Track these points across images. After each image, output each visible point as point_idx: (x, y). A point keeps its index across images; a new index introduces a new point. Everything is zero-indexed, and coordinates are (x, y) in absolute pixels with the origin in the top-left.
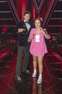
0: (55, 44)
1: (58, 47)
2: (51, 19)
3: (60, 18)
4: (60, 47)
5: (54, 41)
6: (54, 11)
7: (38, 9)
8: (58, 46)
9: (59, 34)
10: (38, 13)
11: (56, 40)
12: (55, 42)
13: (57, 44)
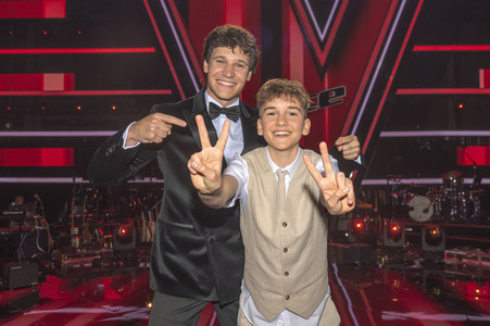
0: (425, 247)
1: (450, 267)
2: (400, 92)
3: (452, 87)
4: (460, 267)
5: (418, 227)
6: (416, 48)
7: (322, 37)
8: (450, 256)
9: (447, 183)
10: (322, 57)
11: (434, 221)
12: (428, 231)
13: (441, 247)
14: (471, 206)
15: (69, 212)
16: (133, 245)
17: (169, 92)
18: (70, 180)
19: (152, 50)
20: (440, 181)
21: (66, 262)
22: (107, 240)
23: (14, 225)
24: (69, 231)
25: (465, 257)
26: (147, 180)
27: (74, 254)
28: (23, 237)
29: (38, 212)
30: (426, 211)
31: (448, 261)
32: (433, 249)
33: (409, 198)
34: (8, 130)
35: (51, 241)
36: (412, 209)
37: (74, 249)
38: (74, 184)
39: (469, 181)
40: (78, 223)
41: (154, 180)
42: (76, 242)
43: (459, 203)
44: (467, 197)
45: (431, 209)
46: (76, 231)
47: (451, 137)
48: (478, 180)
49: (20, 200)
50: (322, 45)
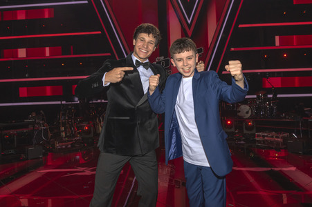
0: (245, 132)
1: (259, 142)
4: (264, 141)
6: (240, 26)
7: (189, 22)
8: (259, 136)
9: (259, 97)
10: (190, 33)
11: (251, 118)
13: (254, 131)
14: (271, 109)
15: (60, 119)
16: (92, 135)
17: (109, 54)
18: (59, 103)
19: (100, 32)
20: (255, 96)
21: (57, 145)
22: (79, 133)
23: (31, 127)
24: (60, 129)
25: (267, 136)
26: (99, 101)
27: (61, 141)
28: (36, 133)
29: (43, 120)
30: (247, 113)
31: (257, 139)
32: (250, 132)
33: (238, 106)
34: (26, 78)
35: (50, 135)
36: (239, 112)
37: (62, 138)
38: (61, 104)
39: (270, 96)
40: (64, 124)
41: (103, 101)
42: (64, 134)
43: (265, 108)
44: (269, 105)
45: (250, 112)
46: (63, 129)
47: (261, 73)
48: (275, 95)
49: (34, 114)
50: (189, 26)
